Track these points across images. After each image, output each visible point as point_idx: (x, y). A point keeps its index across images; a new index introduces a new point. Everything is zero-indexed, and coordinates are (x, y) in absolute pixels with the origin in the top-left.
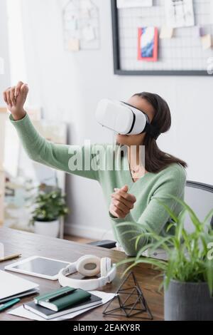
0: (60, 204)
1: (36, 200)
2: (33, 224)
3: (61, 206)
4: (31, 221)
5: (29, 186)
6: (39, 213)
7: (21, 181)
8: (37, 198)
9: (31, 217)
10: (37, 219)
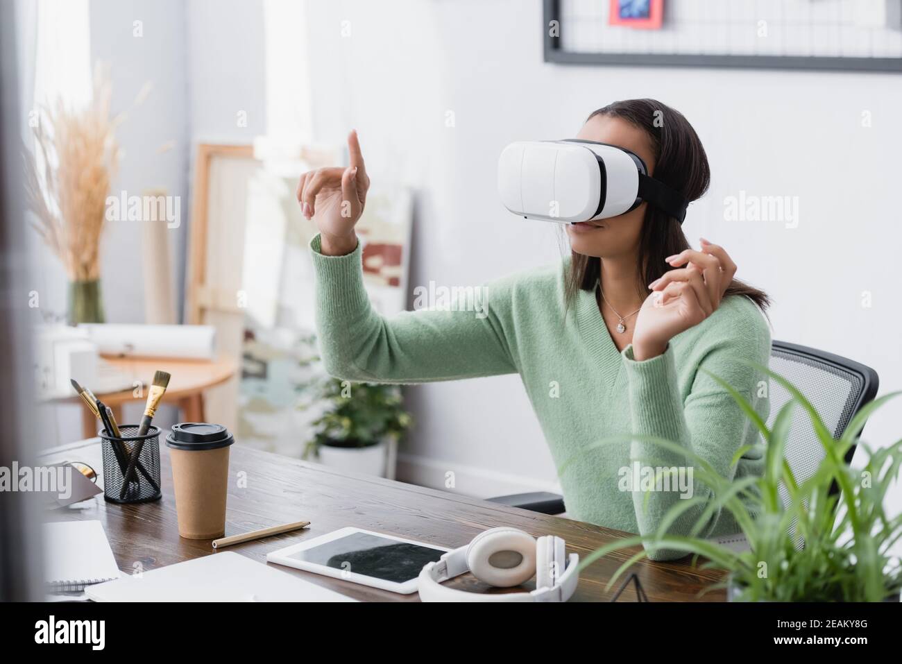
0: (388, 402)
1: (324, 391)
2: (317, 454)
3: (391, 409)
4: (309, 444)
5: (306, 352)
6: (331, 426)
7: (286, 338)
8: (328, 385)
9: (310, 434)
10: (325, 441)
